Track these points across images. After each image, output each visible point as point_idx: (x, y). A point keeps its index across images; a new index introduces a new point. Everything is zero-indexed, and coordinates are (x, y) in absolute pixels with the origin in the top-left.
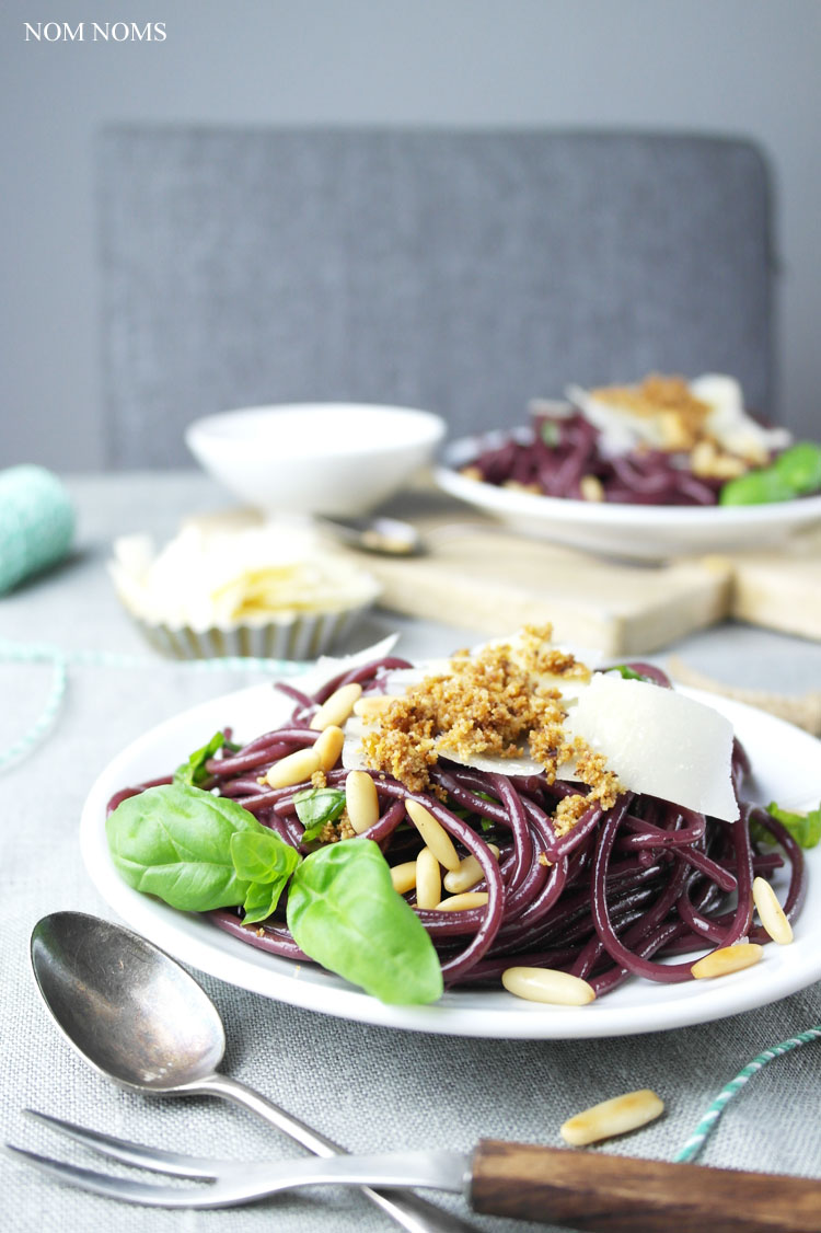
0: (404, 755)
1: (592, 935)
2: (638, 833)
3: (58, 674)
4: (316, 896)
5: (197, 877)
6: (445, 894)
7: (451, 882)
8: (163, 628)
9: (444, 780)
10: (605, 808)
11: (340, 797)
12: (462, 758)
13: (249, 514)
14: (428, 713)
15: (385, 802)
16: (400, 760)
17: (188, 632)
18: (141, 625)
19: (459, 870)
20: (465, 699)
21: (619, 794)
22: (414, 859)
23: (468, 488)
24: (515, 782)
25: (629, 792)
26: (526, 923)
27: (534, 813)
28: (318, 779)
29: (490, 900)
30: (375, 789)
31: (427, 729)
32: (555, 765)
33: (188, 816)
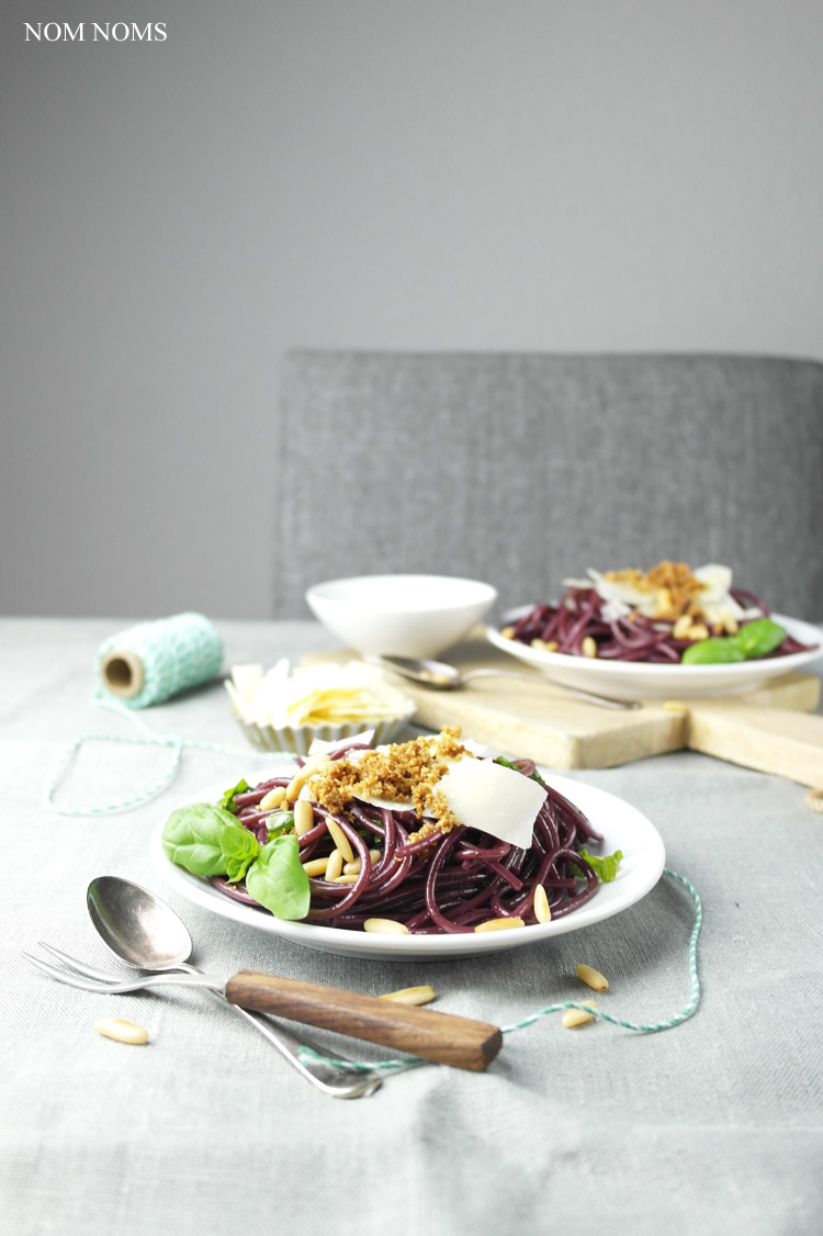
0: (328, 792)
1: (424, 908)
2: (464, 849)
3: (176, 753)
4: (264, 867)
5: (203, 853)
6: (342, 874)
7: (346, 868)
8: (254, 726)
9: (355, 811)
10: (444, 832)
11: (292, 815)
12: (363, 797)
13: (351, 654)
14: (354, 771)
15: (317, 819)
16: (326, 793)
17: (270, 729)
18: (241, 722)
19: (353, 862)
20: (378, 764)
21: (455, 826)
22: (328, 856)
23: (503, 641)
24: (394, 814)
25: (462, 826)
26: (382, 893)
27: (401, 831)
28: (284, 805)
29: (359, 879)
30: (311, 813)
31: (352, 780)
32: (423, 808)
33: (202, 817)
